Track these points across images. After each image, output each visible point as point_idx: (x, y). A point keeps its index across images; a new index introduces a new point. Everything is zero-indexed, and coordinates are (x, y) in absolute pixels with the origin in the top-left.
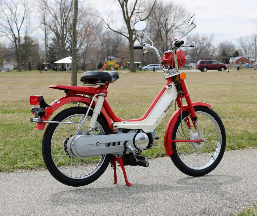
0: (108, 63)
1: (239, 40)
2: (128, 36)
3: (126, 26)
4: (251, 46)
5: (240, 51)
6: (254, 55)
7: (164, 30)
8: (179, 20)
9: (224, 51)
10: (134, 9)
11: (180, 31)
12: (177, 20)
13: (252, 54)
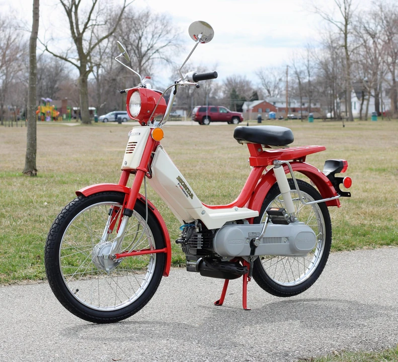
0: (41, 109)
1: (259, 73)
2: (79, 64)
3: (75, 47)
4: (278, 83)
5: (259, 91)
6: (284, 99)
7: (136, 54)
8: (161, 39)
9: (234, 91)
10: (89, 19)
11: (162, 56)
12: (157, 38)
13: (281, 97)
